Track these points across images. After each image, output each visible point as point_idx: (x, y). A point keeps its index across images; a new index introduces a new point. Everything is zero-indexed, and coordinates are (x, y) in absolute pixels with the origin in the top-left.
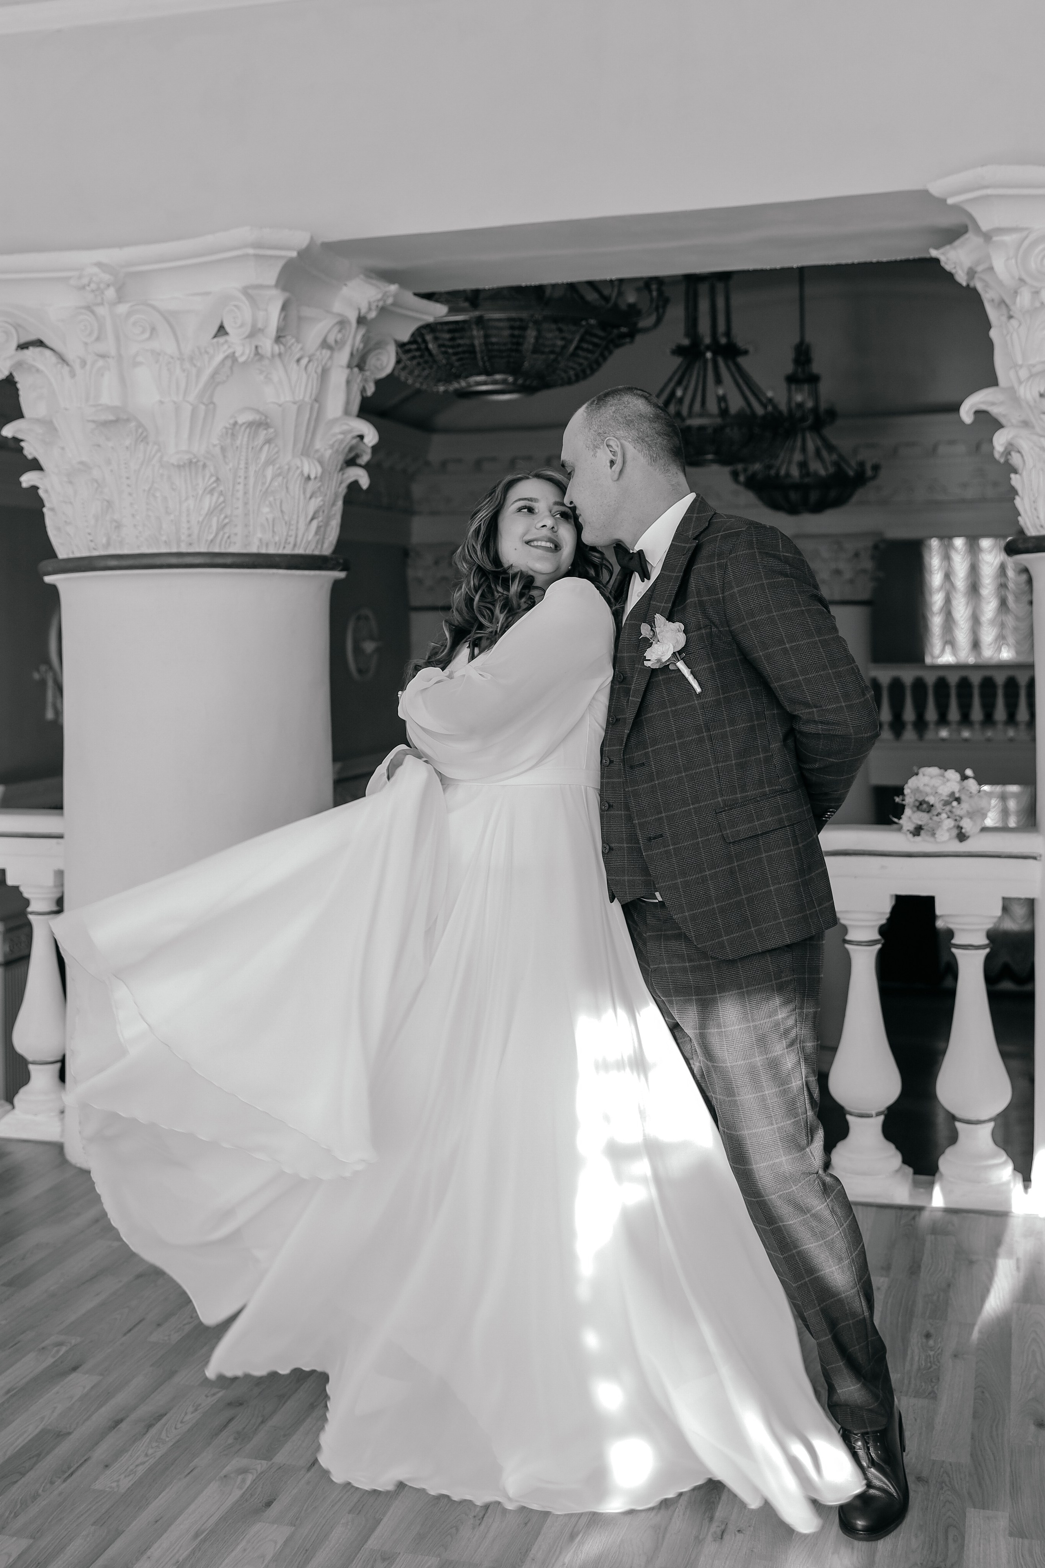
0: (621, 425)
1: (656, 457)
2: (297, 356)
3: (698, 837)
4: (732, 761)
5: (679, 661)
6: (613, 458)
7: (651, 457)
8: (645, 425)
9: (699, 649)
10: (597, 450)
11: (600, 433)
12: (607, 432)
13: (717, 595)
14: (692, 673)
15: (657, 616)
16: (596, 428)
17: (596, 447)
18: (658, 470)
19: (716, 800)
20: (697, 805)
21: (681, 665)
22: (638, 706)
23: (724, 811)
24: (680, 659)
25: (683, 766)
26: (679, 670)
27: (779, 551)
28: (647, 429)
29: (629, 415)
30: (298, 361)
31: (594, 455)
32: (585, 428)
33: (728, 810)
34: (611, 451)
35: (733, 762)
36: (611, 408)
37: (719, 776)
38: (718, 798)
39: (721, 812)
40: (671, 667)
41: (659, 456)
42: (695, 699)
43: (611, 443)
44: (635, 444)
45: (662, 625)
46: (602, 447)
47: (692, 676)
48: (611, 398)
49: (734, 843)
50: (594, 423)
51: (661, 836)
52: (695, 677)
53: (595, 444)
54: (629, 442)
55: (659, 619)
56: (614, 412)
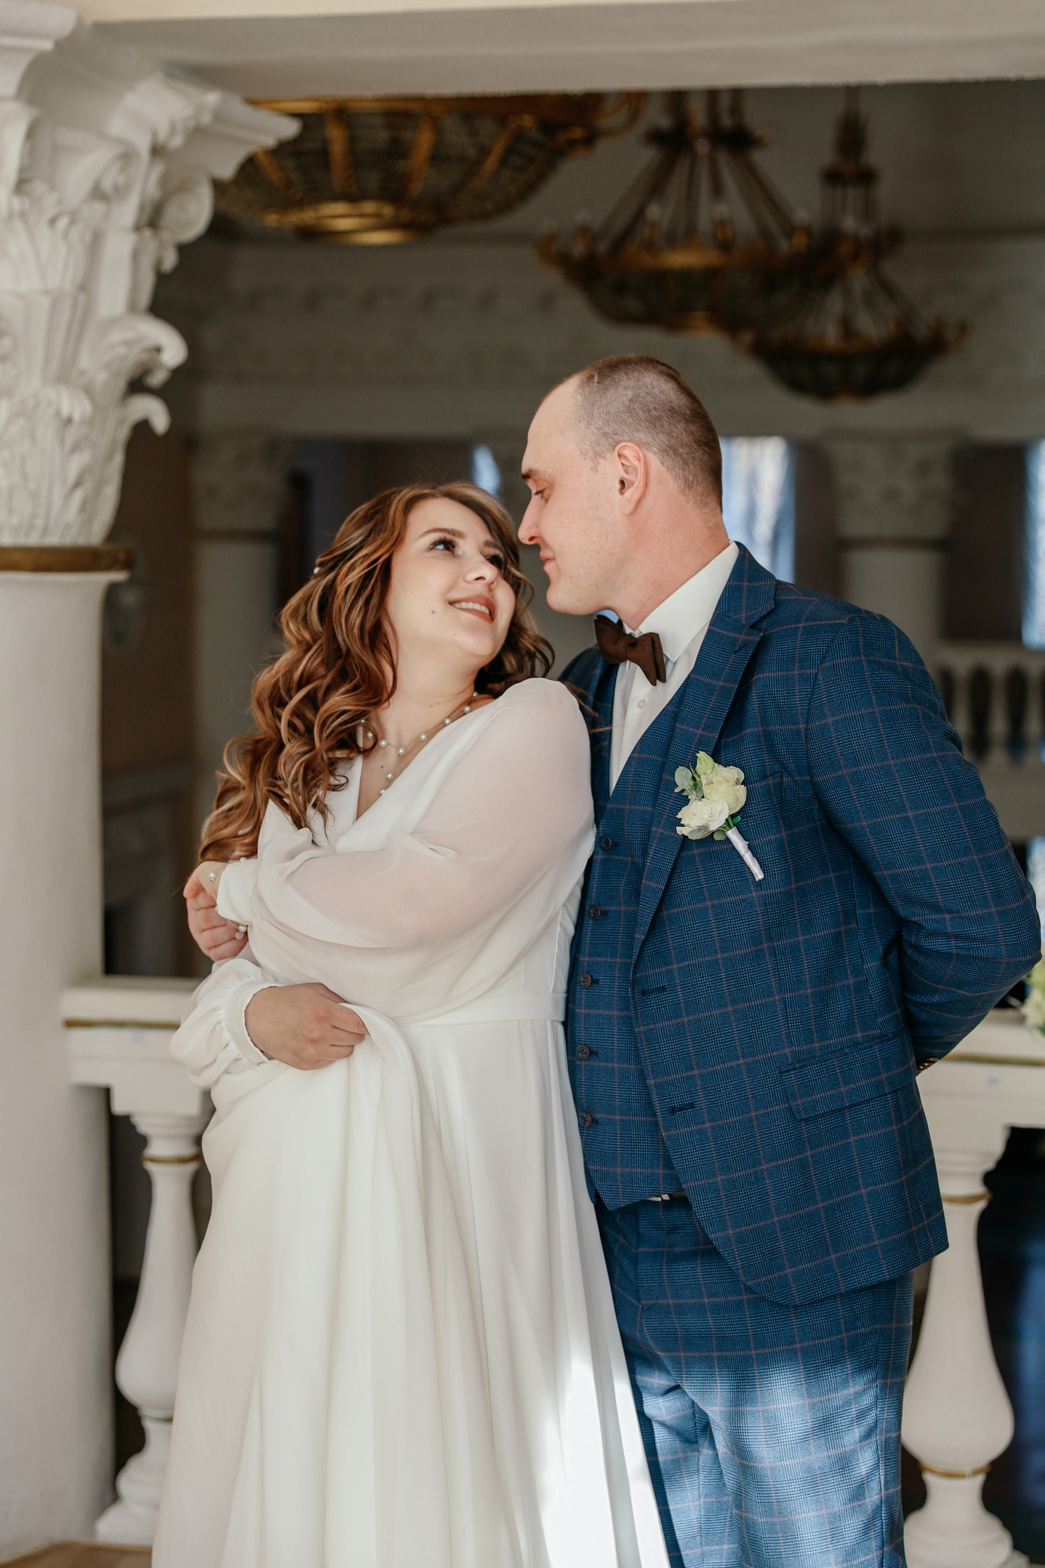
0: (642, 424)
1: (693, 482)
2: (51, 213)
3: (750, 1110)
4: (807, 989)
5: (731, 828)
6: (626, 476)
7: (686, 480)
8: (679, 426)
9: (764, 810)
10: (601, 460)
11: (607, 433)
12: (619, 432)
13: (795, 724)
14: (750, 847)
15: (702, 755)
16: (600, 423)
17: (598, 455)
18: (692, 502)
19: (781, 1052)
20: (750, 1059)
21: (734, 835)
22: (660, 895)
23: (793, 1070)
24: (732, 825)
25: (730, 995)
26: (728, 840)
27: (894, 658)
28: (682, 433)
29: (655, 408)
30: (53, 221)
31: (595, 469)
32: (580, 421)
33: (801, 1067)
34: (623, 464)
35: (809, 991)
36: (625, 392)
37: (787, 1013)
38: (784, 1048)
39: (789, 1071)
40: (717, 837)
41: (697, 480)
42: (752, 889)
43: (626, 452)
44: (663, 457)
45: (709, 771)
46: (608, 456)
47: (750, 852)
48: (623, 375)
49: (806, 1120)
50: (596, 414)
51: (692, 1106)
52: (755, 854)
53: (598, 450)
54: (654, 452)
55: (704, 759)
56: (631, 400)
